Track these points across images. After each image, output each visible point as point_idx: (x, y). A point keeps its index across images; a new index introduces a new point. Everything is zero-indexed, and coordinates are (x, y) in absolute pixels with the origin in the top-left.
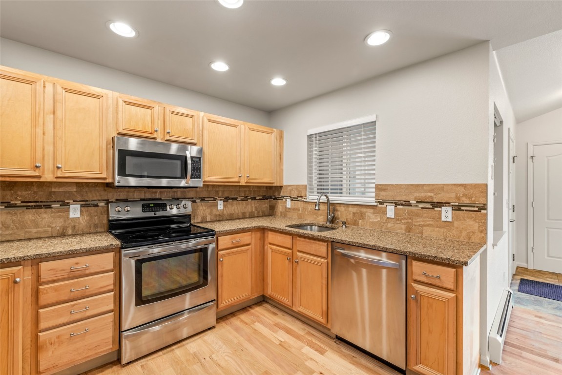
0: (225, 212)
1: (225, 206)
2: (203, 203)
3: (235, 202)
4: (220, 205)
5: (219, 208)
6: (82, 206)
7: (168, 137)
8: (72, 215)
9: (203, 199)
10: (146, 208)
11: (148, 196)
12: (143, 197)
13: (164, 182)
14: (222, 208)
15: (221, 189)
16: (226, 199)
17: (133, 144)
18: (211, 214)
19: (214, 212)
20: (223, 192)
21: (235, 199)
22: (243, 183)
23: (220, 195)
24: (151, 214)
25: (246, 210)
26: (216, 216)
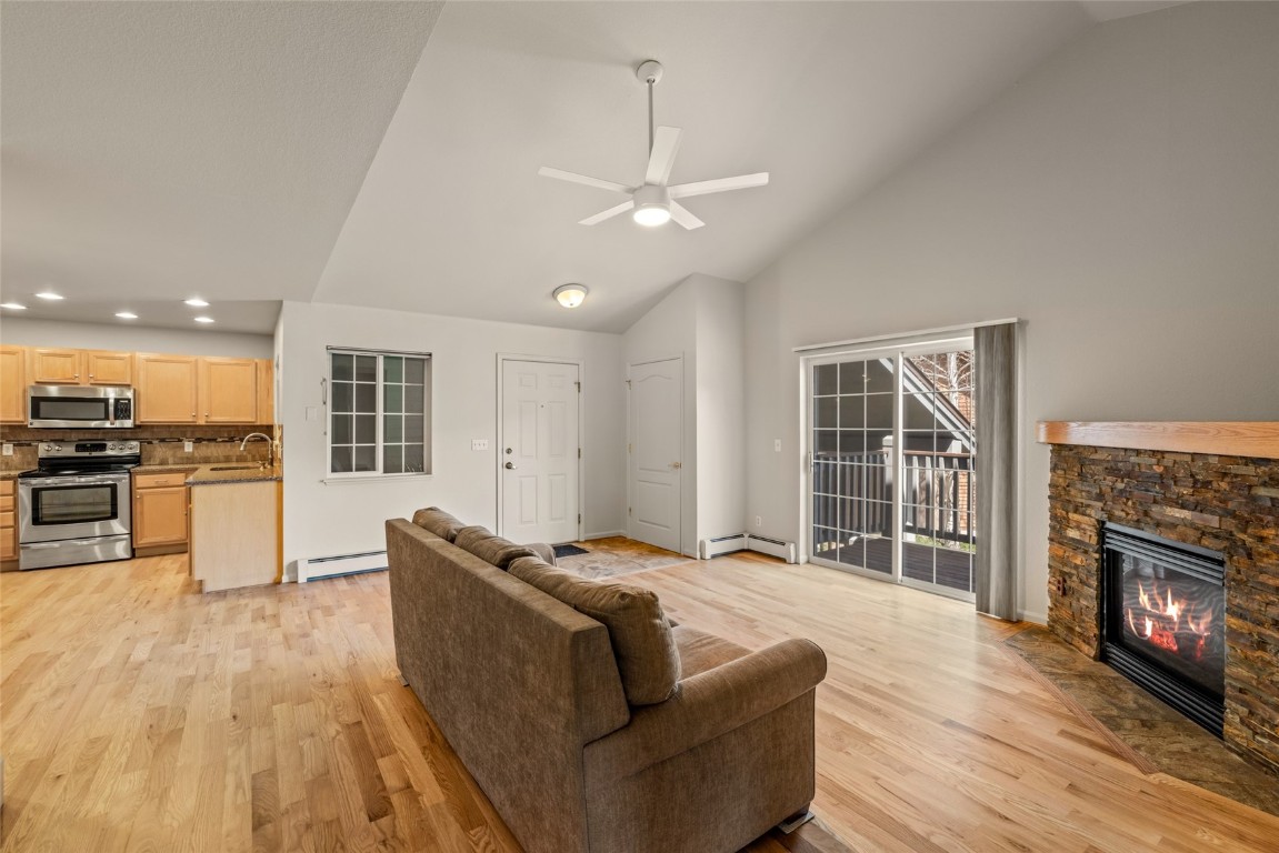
0: (196, 455)
1: (194, 448)
2: (162, 444)
3: (213, 444)
4: (189, 447)
5: (186, 450)
6: (14, 445)
7: (92, 381)
8: (5, 453)
9: (163, 440)
10: (79, 448)
11: (88, 436)
12: (81, 437)
13: (93, 424)
14: (191, 450)
15: (189, 429)
16: (198, 441)
17: (53, 391)
18: (174, 456)
19: (179, 454)
20: (193, 432)
21: (215, 440)
22: (202, 422)
23: (188, 435)
24: (86, 454)
25: (231, 453)
26: (182, 458)
